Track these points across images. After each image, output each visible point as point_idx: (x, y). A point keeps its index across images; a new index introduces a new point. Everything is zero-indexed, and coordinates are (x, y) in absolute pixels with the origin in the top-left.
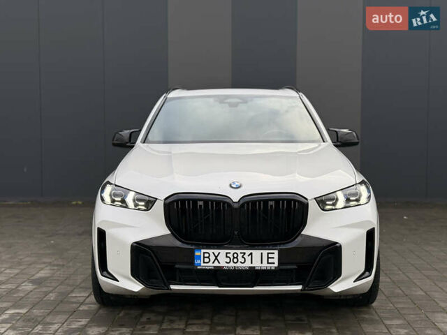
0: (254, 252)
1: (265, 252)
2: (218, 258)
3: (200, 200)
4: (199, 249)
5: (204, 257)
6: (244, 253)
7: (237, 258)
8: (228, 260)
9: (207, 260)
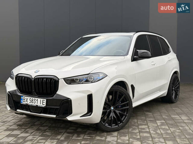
0: (38, 99)
1: (42, 100)
5: (24, 100)
6: (35, 99)
8: (30, 101)
9: (24, 101)
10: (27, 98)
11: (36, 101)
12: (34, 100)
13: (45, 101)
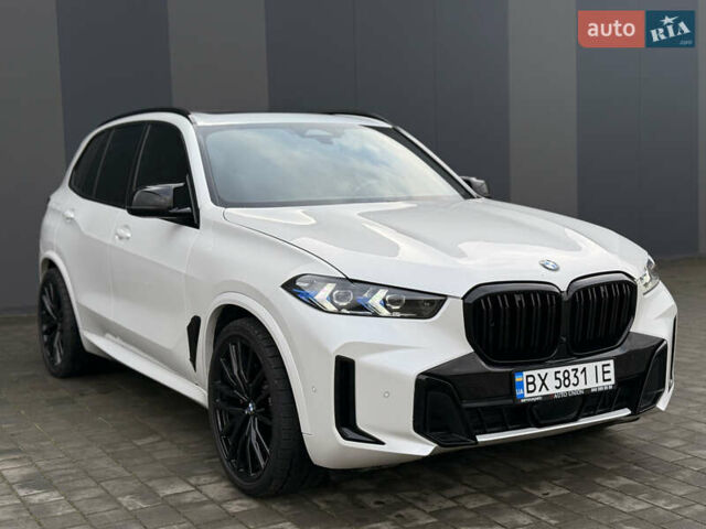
2: (546, 382)
3: (519, 292)
4: (521, 372)
6: (576, 370)
7: (568, 378)
10: (543, 372)
11: (581, 377)
12: (572, 374)
13: (611, 368)
